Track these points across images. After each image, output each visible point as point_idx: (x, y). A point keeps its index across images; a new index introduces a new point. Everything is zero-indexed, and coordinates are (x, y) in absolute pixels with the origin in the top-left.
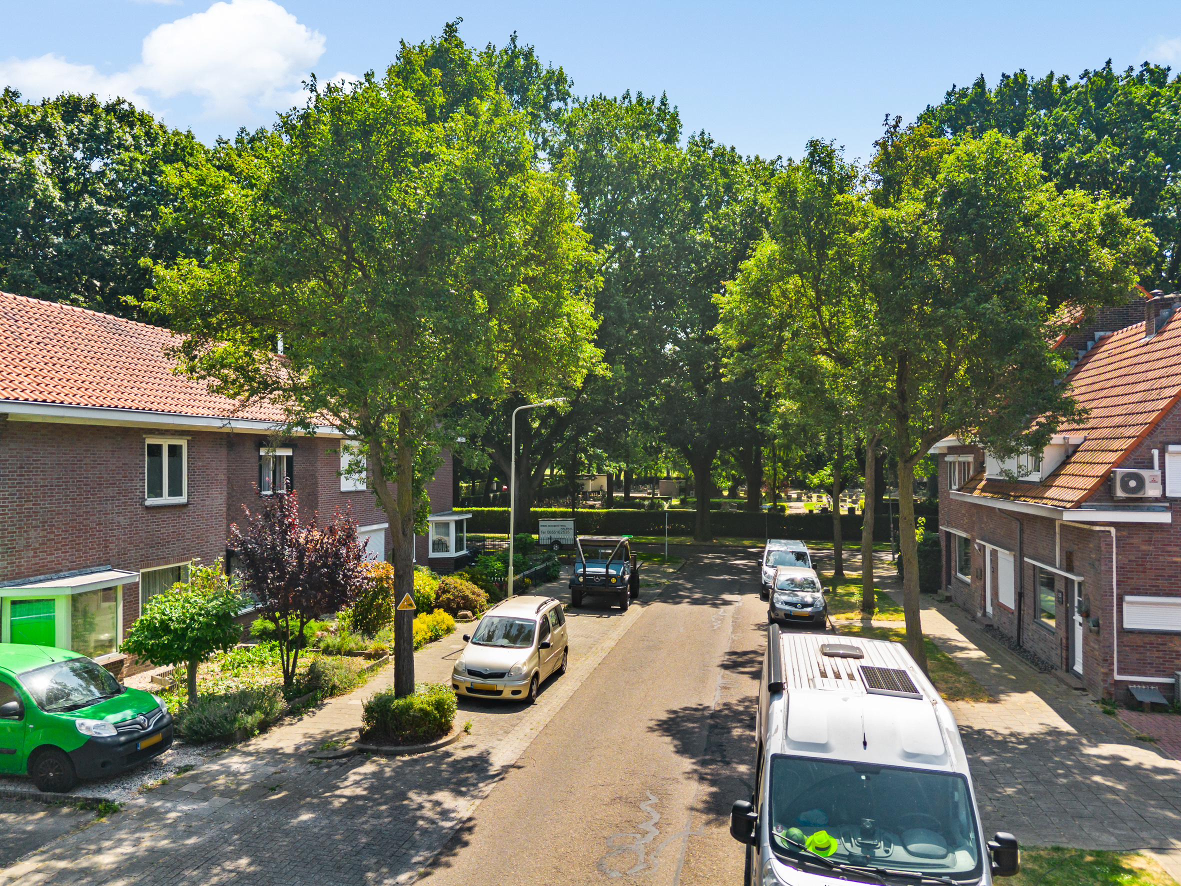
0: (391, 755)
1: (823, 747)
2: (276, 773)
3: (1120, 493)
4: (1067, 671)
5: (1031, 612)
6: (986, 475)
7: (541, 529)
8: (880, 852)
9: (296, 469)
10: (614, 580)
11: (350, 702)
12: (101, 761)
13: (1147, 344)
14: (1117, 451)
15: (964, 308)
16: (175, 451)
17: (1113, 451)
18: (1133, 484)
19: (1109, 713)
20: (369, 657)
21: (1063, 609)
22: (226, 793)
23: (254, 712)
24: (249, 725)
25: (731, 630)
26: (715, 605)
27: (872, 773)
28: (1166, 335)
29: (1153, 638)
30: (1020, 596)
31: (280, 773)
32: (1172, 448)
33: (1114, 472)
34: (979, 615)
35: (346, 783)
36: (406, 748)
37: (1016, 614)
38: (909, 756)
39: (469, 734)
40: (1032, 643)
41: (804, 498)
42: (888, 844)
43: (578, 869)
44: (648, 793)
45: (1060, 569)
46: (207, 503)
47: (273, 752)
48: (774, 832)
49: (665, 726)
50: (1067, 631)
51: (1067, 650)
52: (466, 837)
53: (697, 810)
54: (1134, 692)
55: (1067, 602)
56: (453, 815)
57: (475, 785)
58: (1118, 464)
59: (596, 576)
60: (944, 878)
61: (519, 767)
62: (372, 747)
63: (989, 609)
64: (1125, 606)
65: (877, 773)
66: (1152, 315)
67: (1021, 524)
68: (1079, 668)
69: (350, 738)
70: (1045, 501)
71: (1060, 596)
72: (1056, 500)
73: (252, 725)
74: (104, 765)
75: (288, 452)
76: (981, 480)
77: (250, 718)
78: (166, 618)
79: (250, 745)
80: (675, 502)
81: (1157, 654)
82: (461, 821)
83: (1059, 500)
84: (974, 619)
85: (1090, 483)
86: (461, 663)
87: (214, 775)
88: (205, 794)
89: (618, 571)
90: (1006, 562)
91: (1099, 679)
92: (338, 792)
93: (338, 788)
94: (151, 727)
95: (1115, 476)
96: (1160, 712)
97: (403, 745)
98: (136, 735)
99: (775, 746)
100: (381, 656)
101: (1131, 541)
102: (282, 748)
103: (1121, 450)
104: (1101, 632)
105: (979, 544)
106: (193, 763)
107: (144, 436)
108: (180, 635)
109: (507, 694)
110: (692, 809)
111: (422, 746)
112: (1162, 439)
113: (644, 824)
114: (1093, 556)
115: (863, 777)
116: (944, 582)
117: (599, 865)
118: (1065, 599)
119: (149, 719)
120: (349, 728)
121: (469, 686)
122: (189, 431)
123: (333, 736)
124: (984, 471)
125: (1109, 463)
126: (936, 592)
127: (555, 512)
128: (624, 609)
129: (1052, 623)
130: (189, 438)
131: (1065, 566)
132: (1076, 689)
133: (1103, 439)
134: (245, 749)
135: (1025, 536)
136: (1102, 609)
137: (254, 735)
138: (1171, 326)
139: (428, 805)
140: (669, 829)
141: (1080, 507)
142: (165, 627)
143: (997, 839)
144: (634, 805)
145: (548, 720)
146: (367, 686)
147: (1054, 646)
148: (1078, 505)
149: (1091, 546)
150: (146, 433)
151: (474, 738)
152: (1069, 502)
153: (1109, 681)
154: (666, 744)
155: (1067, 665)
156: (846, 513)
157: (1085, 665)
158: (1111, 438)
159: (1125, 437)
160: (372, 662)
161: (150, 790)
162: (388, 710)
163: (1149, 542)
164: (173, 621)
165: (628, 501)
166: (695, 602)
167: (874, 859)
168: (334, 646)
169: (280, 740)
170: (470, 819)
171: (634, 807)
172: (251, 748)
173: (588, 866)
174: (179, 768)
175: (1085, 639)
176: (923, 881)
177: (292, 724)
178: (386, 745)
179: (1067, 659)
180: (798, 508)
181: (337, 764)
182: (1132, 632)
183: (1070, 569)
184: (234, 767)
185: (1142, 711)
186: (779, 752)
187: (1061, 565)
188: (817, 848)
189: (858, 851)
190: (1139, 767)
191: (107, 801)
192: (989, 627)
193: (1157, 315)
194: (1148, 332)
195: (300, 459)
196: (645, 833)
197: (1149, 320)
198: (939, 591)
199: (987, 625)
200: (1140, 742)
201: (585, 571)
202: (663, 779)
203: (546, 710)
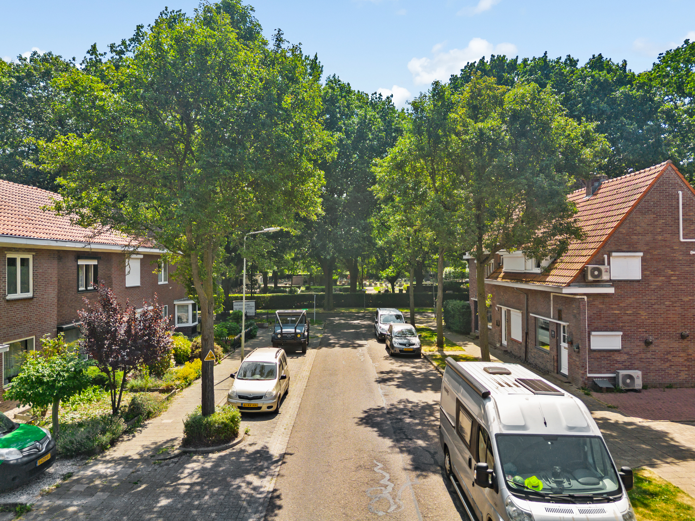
0: (205, 453)
1: (524, 427)
2: (133, 472)
3: (590, 278)
4: (557, 373)
5: (533, 342)
6: (504, 270)
7: (234, 307)
8: (566, 484)
9: (100, 273)
10: (299, 336)
11: (163, 422)
12: (12, 477)
13: (588, 200)
14: (586, 256)
15: (526, 178)
16: (24, 262)
17: (583, 256)
18: (596, 273)
19: (587, 394)
20: (162, 391)
21: (554, 340)
22: (104, 489)
23: (106, 433)
24: (104, 442)
25: (371, 361)
26: (355, 347)
27: (553, 440)
28: (598, 196)
29: (605, 354)
30: (526, 334)
31: (136, 472)
32: (614, 254)
33: (587, 267)
34: (498, 345)
35: (183, 475)
36: (215, 448)
37: (524, 344)
38: (571, 428)
39: (249, 435)
40: (533, 359)
41: (373, 284)
42: (568, 480)
43: (358, 513)
44: (375, 462)
45: (553, 319)
46: (45, 297)
47: (125, 459)
48: (507, 479)
49: (364, 421)
50: (557, 352)
51: (557, 362)
52: (278, 502)
53: (409, 470)
54: (596, 382)
55: (557, 337)
56: (262, 490)
57: (268, 468)
58: (588, 263)
59: (288, 334)
60: (605, 496)
61: (291, 454)
62: (192, 449)
63: (505, 342)
64: (591, 337)
65: (556, 440)
66: (590, 185)
67: (527, 296)
68: (565, 370)
69: (174, 446)
70: (546, 283)
71: (553, 333)
72: (554, 282)
73: (106, 442)
74: (14, 479)
75: (95, 262)
76: (501, 273)
77: (105, 437)
78: (41, 374)
79: (105, 456)
80: (303, 288)
81: (607, 362)
82: (269, 492)
83: (556, 283)
84: (496, 348)
85: (574, 273)
86: (234, 392)
87: (91, 479)
88: (91, 491)
89: (301, 330)
90: (517, 317)
91: (579, 377)
92: (180, 482)
93: (180, 479)
94: (44, 450)
95: (587, 269)
96: (610, 392)
97: (212, 446)
98: (34, 456)
99: (495, 429)
100: (171, 390)
101: (594, 303)
102: (130, 456)
103: (589, 255)
104: (581, 351)
105: (498, 307)
106: (71, 471)
107: (6, 252)
108: (51, 386)
109: (264, 409)
110: (405, 469)
111: (224, 446)
112: (609, 249)
113: (382, 481)
114: (575, 311)
115: (549, 443)
116: (473, 329)
117: (369, 509)
118: (555, 336)
119: (42, 444)
120: (169, 439)
121: (240, 405)
122: (34, 249)
123: (162, 445)
124: (502, 268)
125: (583, 262)
126: (469, 334)
127: (237, 297)
128: (304, 353)
129: (547, 348)
130: (34, 254)
131: (557, 317)
132: (566, 382)
133: (575, 250)
134: (104, 459)
135: (529, 302)
136: (581, 339)
137: (107, 449)
138: (601, 191)
139: (243, 485)
140: (399, 482)
141: (569, 286)
142: (40, 381)
143: (622, 470)
144: (371, 469)
145: (293, 422)
146: (168, 410)
147: (549, 360)
148: (569, 285)
149: (574, 306)
150: (7, 250)
151: (253, 437)
152: (563, 283)
153: (585, 377)
154: (371, 433)
155: (557, 370)
156: (398, 292)
157: (569, 369)
158: (580, 249)
159: (589, 249)
160: (166, 395)
161: (48, 494)
162: (201, 425)
163: (603, 303)
164: (45, 376)
165: (277, 289)
166: (343, 346)
167: (564, 489)
168: (137, 386)
169: (126, 451)
170: (275, 490)
171: (371, 471)
172: (108, 458)
173: (363, 510)
174: (63, 475)
175: (570, 356)
176: (595, 499)
177: (129, 440)
178: (201, 447)
179: (557, 367)
180: (371, 290)
181: (173, 462)
182: (595, 351)
183: (560, 319)
184: (102, 471)
185: (602, 392)
186: (499, 432)
187: (553, 316)
188: (533, 487)
189: (554, 485)
190: (617, 423)
191: (21, 504)
192: (506, 352)
193: (593, 185)
194: (588, 194)
195: (102, 266)
196: (386, 486)
197: (588, 187)
198: (471, 333)
199: (505, 351)
200: (610, 408)
201: (282, 331)
202: (380, 452)
203: (288, 416)
